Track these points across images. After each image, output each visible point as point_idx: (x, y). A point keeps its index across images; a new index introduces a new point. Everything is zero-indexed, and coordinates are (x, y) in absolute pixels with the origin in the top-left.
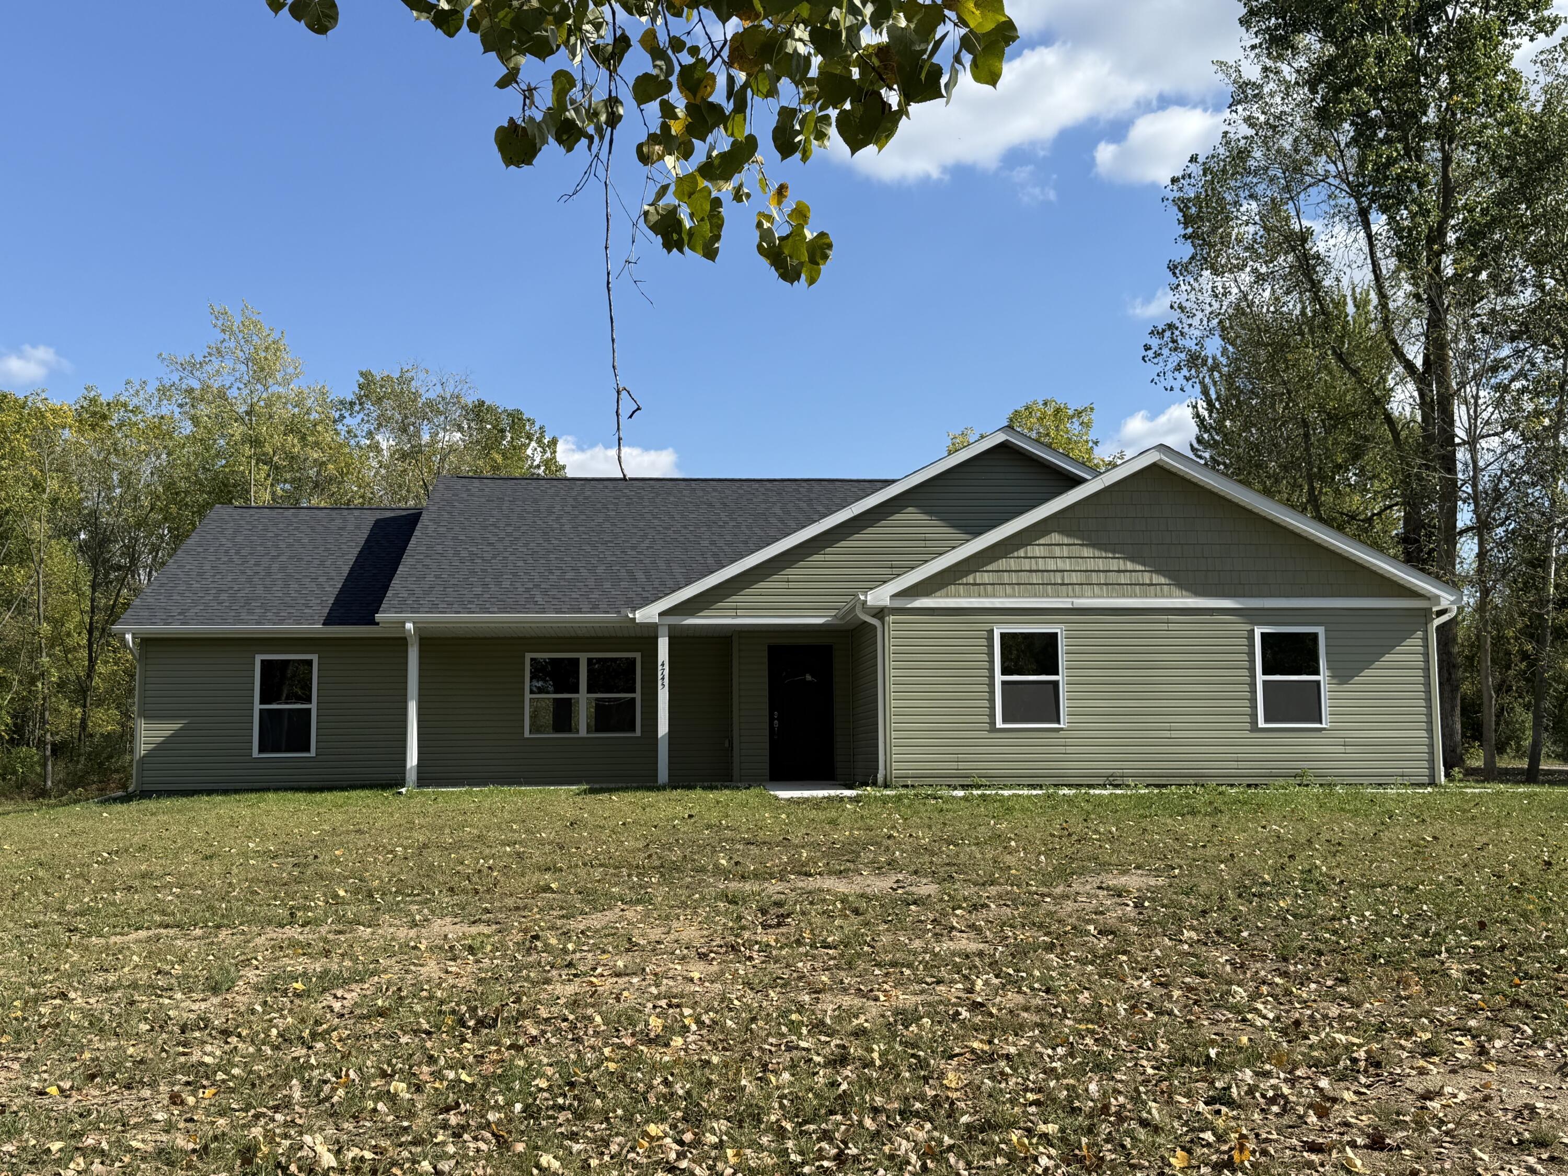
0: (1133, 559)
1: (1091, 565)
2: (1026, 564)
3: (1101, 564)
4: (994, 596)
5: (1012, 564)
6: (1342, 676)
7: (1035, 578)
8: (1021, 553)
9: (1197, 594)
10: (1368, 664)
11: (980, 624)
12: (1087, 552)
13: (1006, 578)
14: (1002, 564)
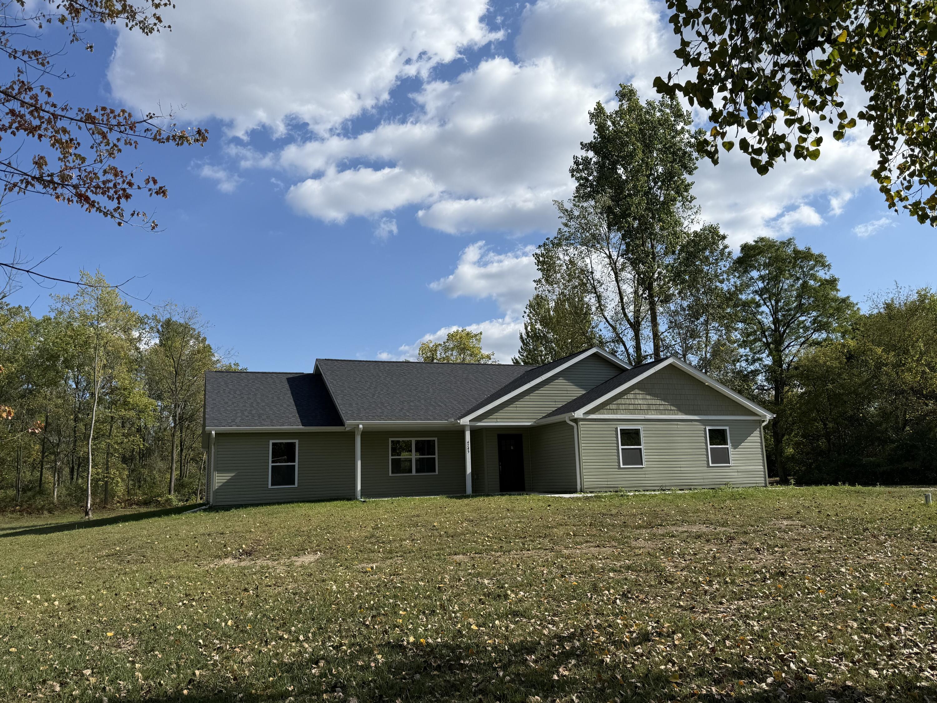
0: (664, 400)
1: (650, 402)
2: (628, 402)
3: (653, 402)
4: (617, 414)
5: (623, 401)
6: (735, 446)
7: (631, 407)
8: (625, 397)
9: (686, 414)
10: (743, 441)
11: (613, 425)
12: (648, 397)
13: (621, 407)
14: (619, 401)
